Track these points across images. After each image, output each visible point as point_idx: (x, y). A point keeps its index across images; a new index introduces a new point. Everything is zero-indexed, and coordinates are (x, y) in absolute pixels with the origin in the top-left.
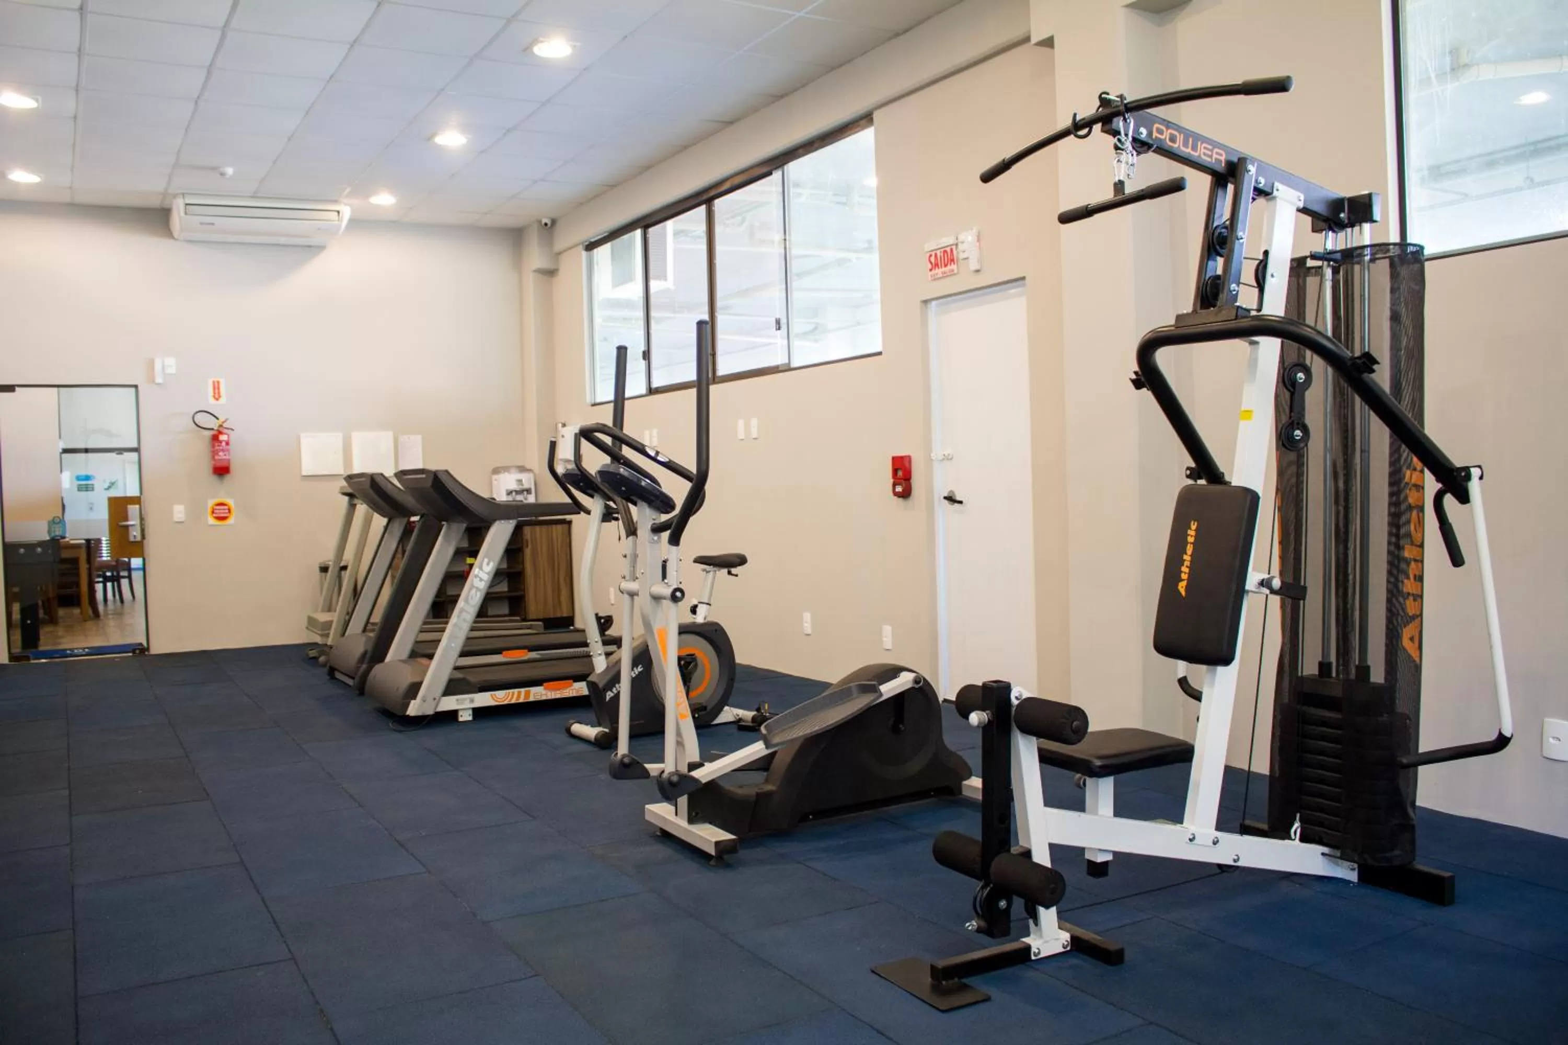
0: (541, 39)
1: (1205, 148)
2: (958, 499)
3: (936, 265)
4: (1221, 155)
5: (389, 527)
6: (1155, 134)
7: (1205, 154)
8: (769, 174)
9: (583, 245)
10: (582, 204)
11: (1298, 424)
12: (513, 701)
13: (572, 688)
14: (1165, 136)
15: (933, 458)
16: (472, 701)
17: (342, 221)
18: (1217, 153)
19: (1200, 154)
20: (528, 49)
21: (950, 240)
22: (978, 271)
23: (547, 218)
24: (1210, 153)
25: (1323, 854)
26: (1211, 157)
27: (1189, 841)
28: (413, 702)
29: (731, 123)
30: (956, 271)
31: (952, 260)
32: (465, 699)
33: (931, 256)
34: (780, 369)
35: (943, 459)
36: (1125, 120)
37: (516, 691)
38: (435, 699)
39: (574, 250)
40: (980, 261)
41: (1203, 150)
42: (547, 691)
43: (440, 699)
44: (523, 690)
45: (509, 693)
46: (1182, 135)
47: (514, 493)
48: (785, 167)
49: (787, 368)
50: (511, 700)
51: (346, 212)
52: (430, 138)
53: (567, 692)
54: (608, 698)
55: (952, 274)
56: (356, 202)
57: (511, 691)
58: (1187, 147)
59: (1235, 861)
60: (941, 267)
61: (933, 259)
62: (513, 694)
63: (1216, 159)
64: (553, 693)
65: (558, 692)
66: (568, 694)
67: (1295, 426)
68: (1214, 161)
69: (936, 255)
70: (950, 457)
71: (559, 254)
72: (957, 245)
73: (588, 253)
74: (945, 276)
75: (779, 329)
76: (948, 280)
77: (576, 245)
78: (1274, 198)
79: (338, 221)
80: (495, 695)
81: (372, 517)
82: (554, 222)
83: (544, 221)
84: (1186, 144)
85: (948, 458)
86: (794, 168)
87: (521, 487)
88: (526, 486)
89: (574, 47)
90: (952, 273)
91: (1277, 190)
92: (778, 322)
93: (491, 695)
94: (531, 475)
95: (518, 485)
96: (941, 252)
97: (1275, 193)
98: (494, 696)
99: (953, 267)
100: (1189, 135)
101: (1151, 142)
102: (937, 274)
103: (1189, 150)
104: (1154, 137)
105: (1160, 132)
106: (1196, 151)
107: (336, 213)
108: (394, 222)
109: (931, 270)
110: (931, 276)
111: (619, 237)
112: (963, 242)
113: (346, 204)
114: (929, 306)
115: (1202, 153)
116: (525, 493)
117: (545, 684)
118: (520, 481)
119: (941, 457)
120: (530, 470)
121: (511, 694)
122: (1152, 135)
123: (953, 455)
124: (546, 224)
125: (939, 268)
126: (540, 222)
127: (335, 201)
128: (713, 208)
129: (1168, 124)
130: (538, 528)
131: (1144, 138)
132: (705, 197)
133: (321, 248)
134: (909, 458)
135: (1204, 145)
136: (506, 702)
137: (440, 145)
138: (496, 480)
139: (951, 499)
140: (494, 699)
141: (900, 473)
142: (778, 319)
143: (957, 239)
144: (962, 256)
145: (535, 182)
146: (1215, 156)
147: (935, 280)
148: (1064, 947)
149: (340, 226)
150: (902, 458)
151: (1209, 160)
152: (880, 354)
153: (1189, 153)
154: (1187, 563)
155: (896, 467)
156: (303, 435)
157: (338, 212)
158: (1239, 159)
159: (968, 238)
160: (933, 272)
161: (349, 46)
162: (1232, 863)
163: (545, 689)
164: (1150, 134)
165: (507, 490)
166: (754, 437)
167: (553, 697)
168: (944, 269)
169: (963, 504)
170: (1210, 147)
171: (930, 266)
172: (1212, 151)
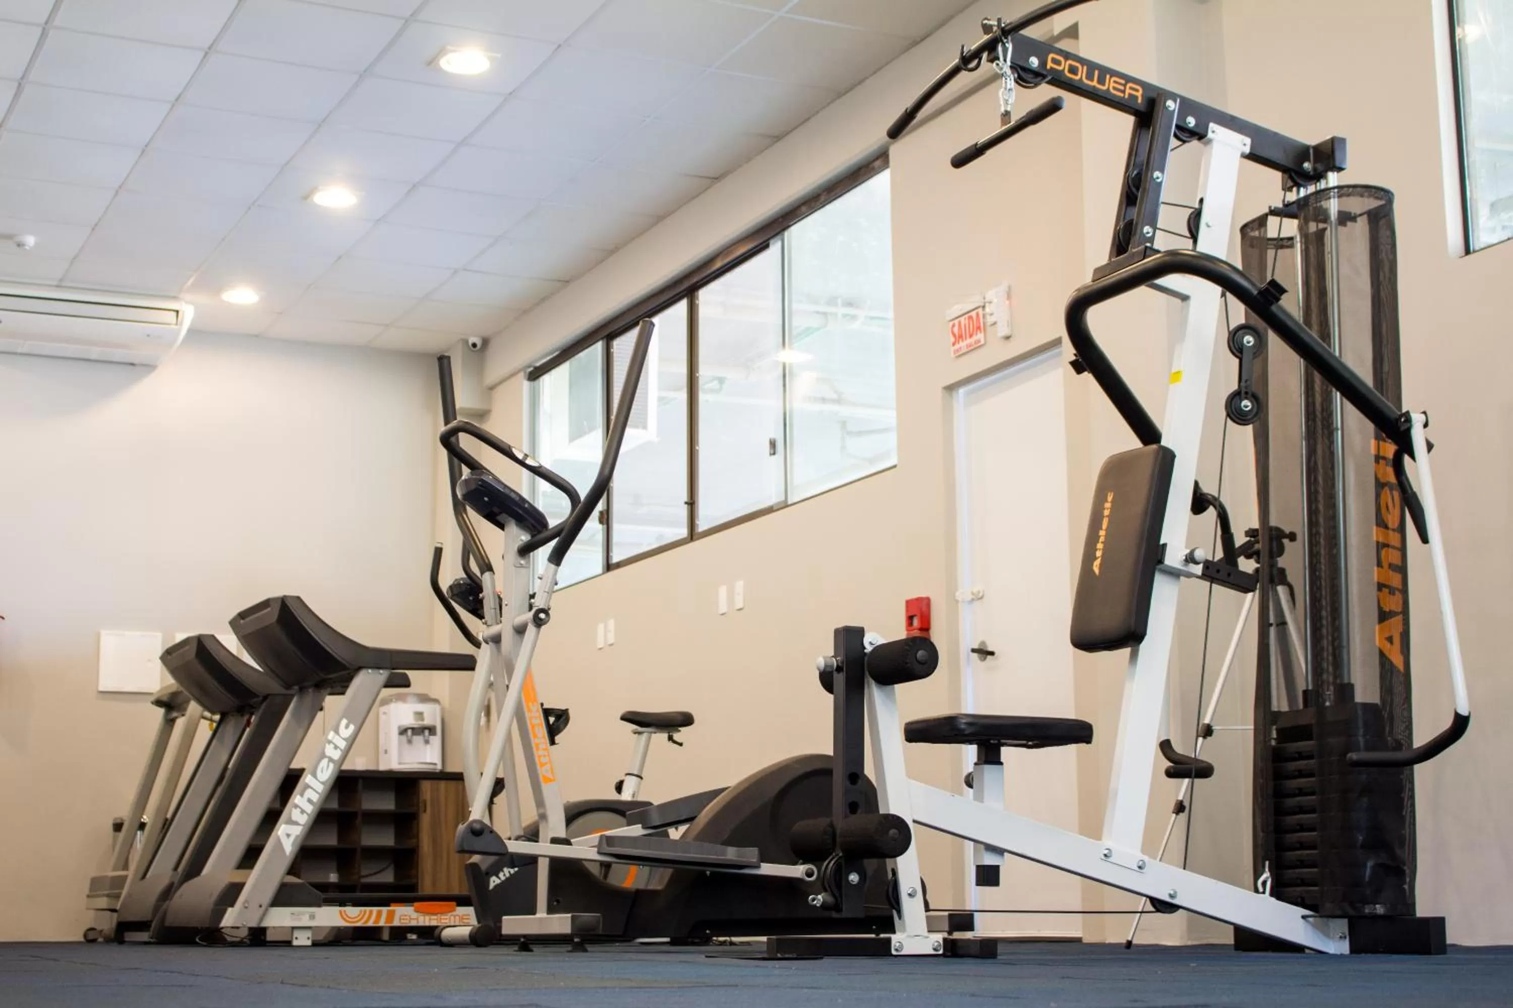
0: (449, 47)
1: (1115, 82)
2: (990, 649)
3: (959, 338)
4: (1137, 90)
5: (220, 730)
6: (1050, 65)
7: (1114, 88)
8: (764, 246)
9: (525, 372)
10: (526, 312)
11: (1246, 393)
12: (370, 924)
13: (454, 913)
14: (1064, 66)
15: (960, 599)
16: (312, 917)
17: (181, 324)
18: (1131, 88)
19: (1109, 88)
20: (432, 62)
21: (976, 301)
22: (1008, 338)
23: (475, 336)
24: (1122, 88)
25: (1304, 917)
26: (1124, 92)
27: (1103, 857)
28: (230, 910)
29: (717, 179)
30: (982, 342)
31: (979, 328)
32: (303, 914)
33: (953, 326)
34: (775, 508)
35: (973, 600)
36: (1004, 44)
37: (375, 909)
38: (261, 906)
39: (513, 379)
40: (1011, 324)
41: (1112, 84)
42: (419, 914)
43: (266, 910)
44: (385, 910)
45: (365, 912)
46: (1085, 68)
47: (409, 732)
48: (786, 233)
49: (785, 505)
50: (366, 922)
51: (188, 313)
52: (307, 197)
53: (446, 919)
54: (492, 886)
55: (979, 347)
56: (203, 299)
57: (368, 909)
58: (1092, 80)
59: (1171, 896)
60: (966, 339)
61: (956, 330)
62: (371, 912)
63: (1130, 95)
64: (427, 918)
65: (435, 917)
66: (447, 921)
67: (1243, 395)
68: (1126, 96)
69: (960, 323)
70: (981, 595)
71: (492, 388)
72: (984, 307)
73: (532, 383)
74: (971, 350)
75: (774, 454)
76: (974, 355)
77: (513, 375)
78: (1210, 141)
79: (177, 324)
80: (345, 911)
81: (197, 725)
82: (486, 342)
83: (472, 340)
84: (1090, 77)
85: (978, 598)
86: (798, 232)
87: (421, 723)
88: (427, 722)
89: (492, 59)
90: (979, 344)
91: (1213, 132)
92: (773, 444)
93: (341, 912)
94: (437, 707)
95: (416, 720)
96: (965, 319)
97: (1210, 135)
98: (343, 914)
99: (980, 336)
100: (1092, 67)
101: (1045, 73)
102: (960, 348)
103: (1095, 83)
104: (1048, 67)
105: (1058, 63)
106: (1104, 84)
107: (174, 314)
108: (257, 336)
109: (954, 344)
110: (955, 353)
111: (574, 356)
112: (990, 302)
113: (187, 302)
114: (954, 393)
115: (1111, 89)
116: (427, 732)
117: (416, 904)
118: (419, 715)
119: (970, 597)
120: (436, 701)
121: (368, 913)
122: (1046, 66)
123: (983, 591)
124: (474, 345)
125: (963, 341)
126: (467, 342)
127: (175, 298)
128: (697, 302)
129: (1067, 56)
130: (442, 784)
131: (1036, 68)
132: (686, 284)
133: (149, 367)
134: (928, 600)
135: (1114, 79)
136: (359, 924)
137: (320, 206)
138: (385, 713)
139: (984, 653)
140: (344, 919)
141: (916, 622)
142: (772, 440)
143: (984, 299)
144: (990, 320)
145: (456, 272)
146: (1128, 91)
147: (960, 356)
148: (935, 949)
149: (179, 332)
150: (919, 600)
151: (1122, 95)
152: (895, 466)
153: (1094, 87)
154: (1102, 539)
155: (911, 614)
156: (103, 633)
157: (177, 312)
158: (1158, 94)
159: (995, 297)
160: (957, 346)
161: (202, 54)
162: (1168, 899)
163: (416, 911)
164: (1043, 63)
165: (399, 727)
166: (738, 608)
167: (427, 924)
168: (969, 341)
169: (996, 655)
170: (1123, 82)
171: (953, 339)
172: (1125, 85)
